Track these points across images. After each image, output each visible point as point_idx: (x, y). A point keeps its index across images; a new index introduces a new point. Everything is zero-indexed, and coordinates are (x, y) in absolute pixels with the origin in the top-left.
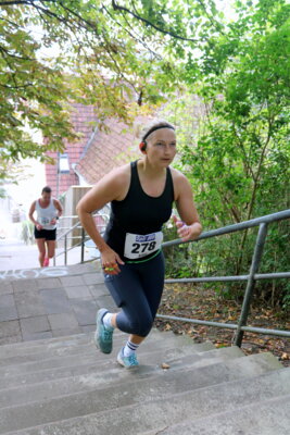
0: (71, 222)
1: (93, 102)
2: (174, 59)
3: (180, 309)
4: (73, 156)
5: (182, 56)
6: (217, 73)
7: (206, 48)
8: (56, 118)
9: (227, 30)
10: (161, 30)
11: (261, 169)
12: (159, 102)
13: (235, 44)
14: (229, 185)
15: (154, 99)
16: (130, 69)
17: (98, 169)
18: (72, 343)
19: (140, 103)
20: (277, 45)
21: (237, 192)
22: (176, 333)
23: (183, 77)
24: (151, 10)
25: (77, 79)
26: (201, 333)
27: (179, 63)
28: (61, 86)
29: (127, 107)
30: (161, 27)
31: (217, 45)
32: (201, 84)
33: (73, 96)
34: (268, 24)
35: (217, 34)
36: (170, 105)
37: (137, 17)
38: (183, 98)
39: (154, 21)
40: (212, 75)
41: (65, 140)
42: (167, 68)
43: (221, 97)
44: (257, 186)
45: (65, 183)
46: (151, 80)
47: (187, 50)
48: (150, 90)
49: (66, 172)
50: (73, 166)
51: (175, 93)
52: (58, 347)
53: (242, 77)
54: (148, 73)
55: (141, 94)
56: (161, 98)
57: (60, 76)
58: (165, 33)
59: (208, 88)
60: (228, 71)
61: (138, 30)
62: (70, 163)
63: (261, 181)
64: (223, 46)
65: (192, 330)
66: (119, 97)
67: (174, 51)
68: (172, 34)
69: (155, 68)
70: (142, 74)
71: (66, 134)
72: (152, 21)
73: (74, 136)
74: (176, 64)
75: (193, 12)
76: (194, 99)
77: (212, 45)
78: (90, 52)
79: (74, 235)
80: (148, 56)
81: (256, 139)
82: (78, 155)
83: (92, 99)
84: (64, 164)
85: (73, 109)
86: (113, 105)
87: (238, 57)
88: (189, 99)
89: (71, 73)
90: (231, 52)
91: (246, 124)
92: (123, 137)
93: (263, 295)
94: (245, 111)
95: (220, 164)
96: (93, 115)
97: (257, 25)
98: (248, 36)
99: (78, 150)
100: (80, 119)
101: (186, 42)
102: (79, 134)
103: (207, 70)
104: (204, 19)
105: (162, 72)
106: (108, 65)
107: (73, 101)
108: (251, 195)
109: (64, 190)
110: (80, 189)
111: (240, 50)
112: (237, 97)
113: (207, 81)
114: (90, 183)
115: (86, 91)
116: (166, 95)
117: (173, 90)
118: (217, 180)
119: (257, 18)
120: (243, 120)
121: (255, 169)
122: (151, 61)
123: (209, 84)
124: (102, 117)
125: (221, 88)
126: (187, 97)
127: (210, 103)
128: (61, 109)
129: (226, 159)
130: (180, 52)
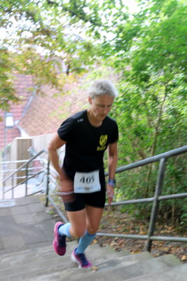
0: (15, 166)
1: (32, 73)
2: (92, 40)
3: (104, 228)
4: (16, 115)
5: (99, 38)
6: (126, 51)
7: (116, 32)
8: (4, 85)
9: (131, 18)
10: (83, 19)
11: (160, 121)
12: (83, 73)
13: (138, 29)
14: (137, 133)
15: (78, 70)
16: (59, 48)
17: (36, 124)
18: (21, 257)
19: (68, 73)
20: (168, 29)
21: (142, 138)
22: (101, 246)
23: (99, 54)
24: (75, 4)
25: (19, 56)
26: (120, 245)
27: (97, 43)
28: (7, 61)
29: (58, 77)
30: (83, 17)
31: (124, 30)
32: (113, 58)
33: (17, 69)
34: (162, 14)
35: (124, 22)
36: (90, 75)
37: (65, 9)
38: (100, 69)
39: (77, 12)
40: (122, 52)
41: (10, 102)
42: (88, 47)
43: (129, 68)
44: (158, 134)
45: (10, 136)
46: (76, 56)
47: (102, 33)
48: (75, 64)
49: (11, 127)
50: (17, 122)
51: (94, 66)
52: (11, 260)
53: (144, 53)
54: (74, 51)
55: (69, 67)
56: (84, 69)
57: (6, 53)
58: (86, 21)
59: (119, 61)
60: (134, 48)
61: (65, 19)
62: (14, 120)
63: (161, 129)
64: (129, 31)
65: (113, 243)
66: (51, 69)
67: (93, 34)
68: (91, 21)
69: (78, 47)
70: (69, 51)
71: (11, 97)
72: (76, 12)
73: (17, 100)
74: (94, 44)
75: (106, 6)
76: (108, 70)
77: (121, 29)
78: (29, 35)
79: (18, 176)
80: (73, 38)
81: (155, 99)
82: (20, 114)
83: (31, 70)
84: (9, 121)
85: (16, 78)
86: (47, 75)
87: (140, 39)
88: (105, 70)
89: (14, 51)
90: (134, 35)
91: (147, 87)
92: (55, 100)
93: (165, 215)
94: (146, 78)
95: (129, 117)
96: (31, 83)
97: (154, 15)
98: (147, 23)
99: (20, 110)
100: (21, 87)
101: (102, 28)
102: (21, 97)
103: (118, 49)
104: (115, 11)
105: (84, 50)
106: (43, 45)
107: (16, 72)
108: (153, 141)
109: (10, 142)
110: (23, 140)
111: (141, 33)
112: (140, 68)
113: (118, 56)
114: (30, 135)
115: (26, 65)
116: (87, 67)
117: (92, 63)
118: (127, 130)
119: (153, 10)
120: (146, 84)
121: (156, 121)
122: (76, 42)
123: (119, 59)
124: (39, 84)
125: (128, 61)
126: (103, 69)
127: (121, 72)
128: (7, 78)
129: (134, 114)
130: (97, 35)
